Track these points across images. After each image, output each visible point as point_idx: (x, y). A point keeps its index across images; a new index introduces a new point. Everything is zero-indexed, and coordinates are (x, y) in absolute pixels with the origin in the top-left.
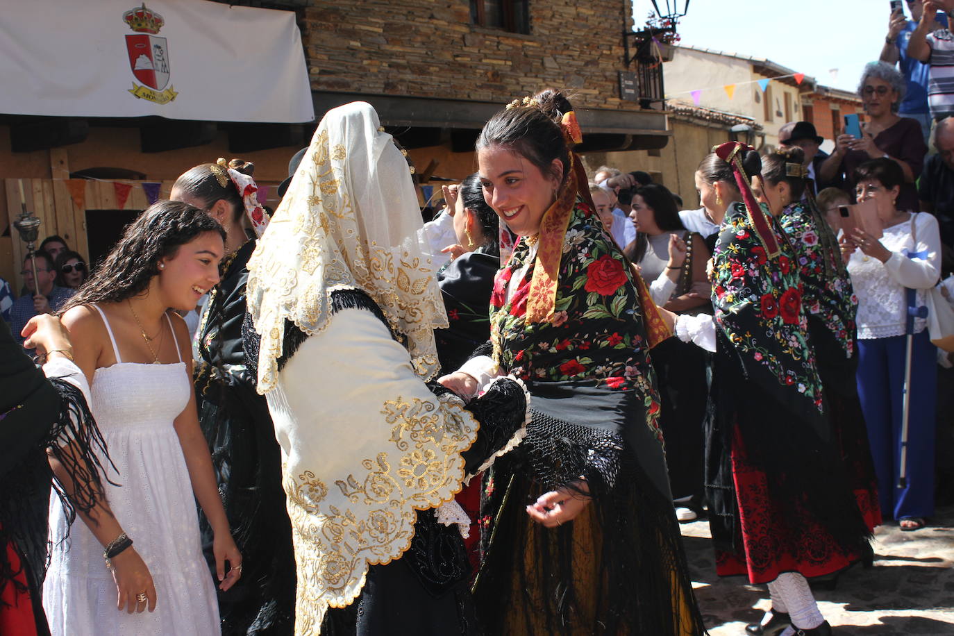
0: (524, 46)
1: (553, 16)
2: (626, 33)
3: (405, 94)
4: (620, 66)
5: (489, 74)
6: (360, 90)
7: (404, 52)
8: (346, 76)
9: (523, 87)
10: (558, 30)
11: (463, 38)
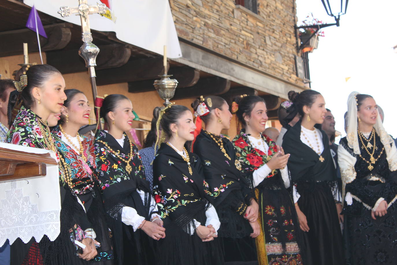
0: (257, 25)
1: (267, 5)
2: (296, 28)
3: (212, 49)
4: (295, 51)
5: (245, 43)
6: (193, 40)
7: (209, 15)
8: (186, 28)
9: (258, 56)
10: (269, 17)
11: (233, 12)
